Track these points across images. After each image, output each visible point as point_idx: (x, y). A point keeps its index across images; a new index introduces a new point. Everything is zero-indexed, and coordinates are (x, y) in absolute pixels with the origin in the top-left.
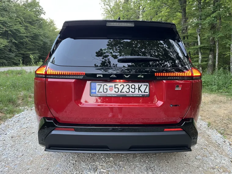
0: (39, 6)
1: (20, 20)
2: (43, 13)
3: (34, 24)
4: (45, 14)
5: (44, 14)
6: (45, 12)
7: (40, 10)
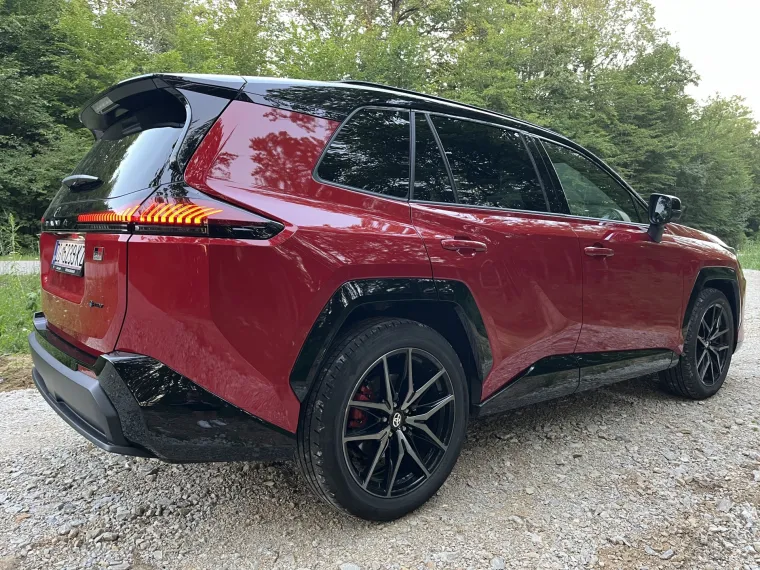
0: (680, 61)
1: (604, 116)
2: (692, 81)
3: (654, 122)
4: (699, 82)
5: (696, 84)
6: (698, 78)
7: (683, 72)
